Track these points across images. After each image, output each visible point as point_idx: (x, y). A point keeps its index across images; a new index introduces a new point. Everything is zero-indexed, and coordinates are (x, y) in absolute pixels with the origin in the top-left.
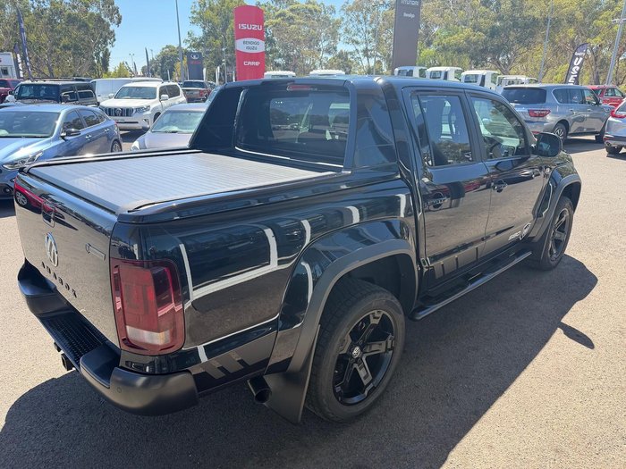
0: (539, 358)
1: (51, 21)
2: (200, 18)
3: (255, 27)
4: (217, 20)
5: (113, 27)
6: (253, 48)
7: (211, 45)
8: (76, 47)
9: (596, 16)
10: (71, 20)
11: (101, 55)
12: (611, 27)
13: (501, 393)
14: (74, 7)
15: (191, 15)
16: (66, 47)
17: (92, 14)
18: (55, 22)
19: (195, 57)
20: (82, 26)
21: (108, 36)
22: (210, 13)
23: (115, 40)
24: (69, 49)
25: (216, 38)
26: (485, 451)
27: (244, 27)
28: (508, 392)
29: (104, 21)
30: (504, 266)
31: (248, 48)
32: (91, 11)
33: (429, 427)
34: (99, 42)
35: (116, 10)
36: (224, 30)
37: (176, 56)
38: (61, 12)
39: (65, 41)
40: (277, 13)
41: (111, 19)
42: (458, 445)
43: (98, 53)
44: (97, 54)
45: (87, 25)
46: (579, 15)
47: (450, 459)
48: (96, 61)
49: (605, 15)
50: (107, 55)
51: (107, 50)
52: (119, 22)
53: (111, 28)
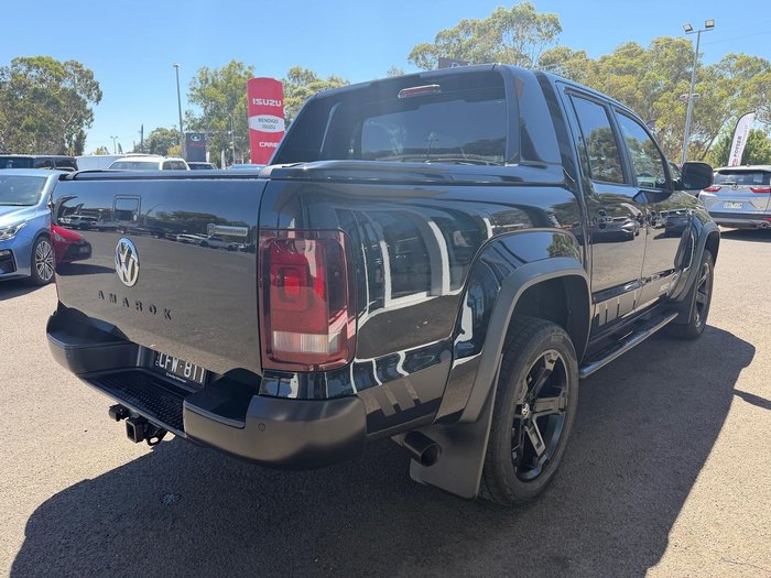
0: (727, 426)
1: (11, 96)
2: (202, 96)
3: (272, 103)
4: (222, 99)
5: (90, 105)
6: (271, 127)
7: (214, 127)
8: (42, 129)
9: (654, 98)
10: (38, 95)
11: (74, 138)
12: (672, 108)
13: (700, 465)
14: (42, 81)
15: (189, 92)
16: (29, 128)
17: (65, 89)
18: (16, 99)
19: (196, 139)
20: (52, 103)
21: (83, 116)
22: (213, 89)
23: (92, 120)
24: (33, 131)
25: (221, 118)
26: (713, 530)
27: (258, 102)
28: (708, 464)
29: (80, 98)
30: (656, 324)
31: (265, 127)
32: (62, 85)
33: (629, 506)
34: (72, 123)
35: (96, 86)
36: (231, 109)
37: (169, 140)
38: (25, 86)
39: (29, 120)
40: (295, 91)
41: (88, 96)
42: (675, 525)
43: (71, 136)
44: (69, 137)
45: (57, 102)
46: (639, 95)
47: (672, 542)
48: (67, 145)
49: (664, 96)
50: (81, 137)
51: (82, 132)
52: (99, 99)
53: (88, 107)
